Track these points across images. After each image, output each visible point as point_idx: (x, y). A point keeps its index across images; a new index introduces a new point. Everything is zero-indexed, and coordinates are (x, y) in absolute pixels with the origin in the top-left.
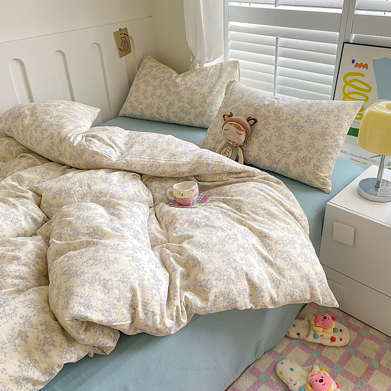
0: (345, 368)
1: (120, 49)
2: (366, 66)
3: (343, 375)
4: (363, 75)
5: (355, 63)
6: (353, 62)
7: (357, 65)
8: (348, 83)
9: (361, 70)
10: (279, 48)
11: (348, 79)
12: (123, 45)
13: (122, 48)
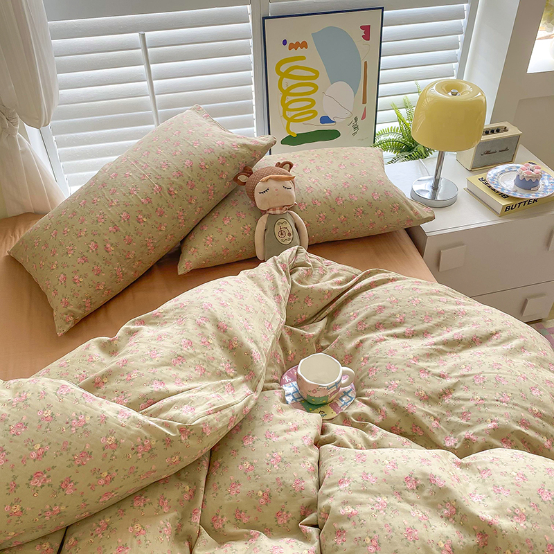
2: (304, 45)
4: (303, 58)
5: (288, 44)
6: (285, 42)
7: (292, 46)
8: (284, 75)
9: (300, 52)
10: (150, 50)
11: (283, 69)
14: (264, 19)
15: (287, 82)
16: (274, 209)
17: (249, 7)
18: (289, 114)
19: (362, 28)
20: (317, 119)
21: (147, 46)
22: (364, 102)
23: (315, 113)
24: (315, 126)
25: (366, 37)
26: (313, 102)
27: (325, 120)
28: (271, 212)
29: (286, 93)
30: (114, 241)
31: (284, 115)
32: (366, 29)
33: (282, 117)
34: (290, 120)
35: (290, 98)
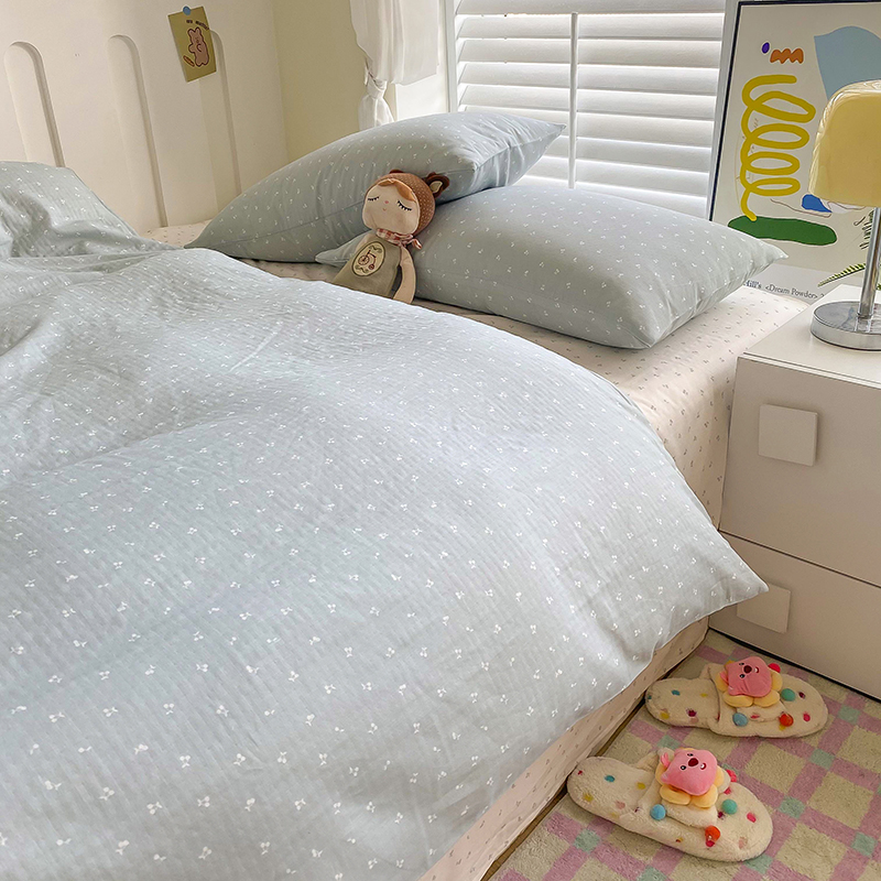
0: (812, 804)
1: (187, 59)
2: (798, 56)
3: (808, 823)
4: (792, 80)
5: (770, 51)
6: (766, 48)
7: (777, 56)
8: (753, 105)
9: (788, 67)
10: (579, 41)
11: (755, 94)
12: (194, 48)
13: (192, 58)
14: (740, 4)
15: (758, 119)
16: (381, 231)
18: (752, 178)
20: (798, 199)
21: (577, 34)
23: (796, 186)
24: (790, 209)
27: (812, 202)
29: (752, 138)
31: (744, 182)
33: (739, 181)
34: (751, 188)
35: (757, 149)
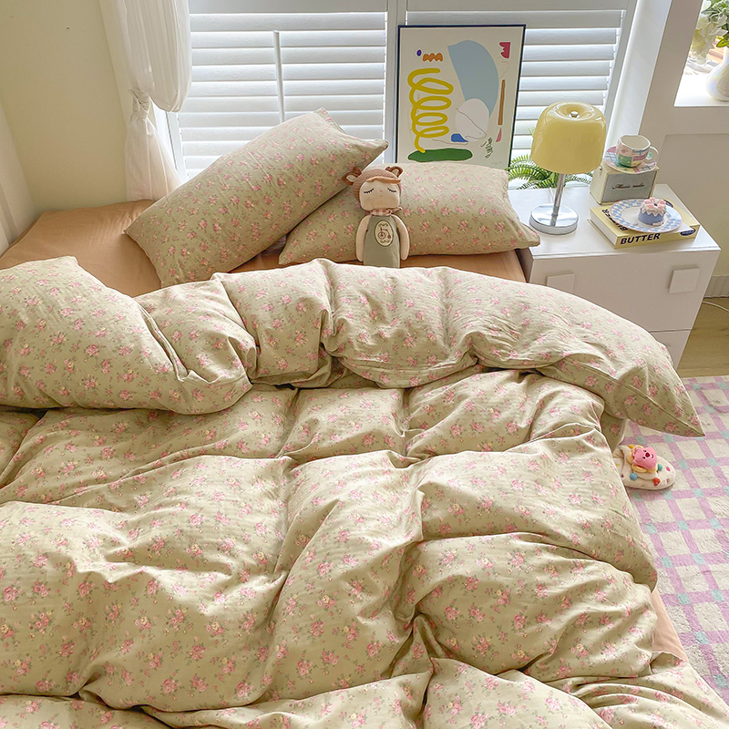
2: (439, 57)
4: (438, 71)
5: (422, 55)
6: (419, 53)
8: (418, 86)
9: (434, 64)
10: (282, 49)
11: (416, 80)
14: (400, 27)
15: (419, 95)
16: (377, 211)
17: (386, 13)
18: (420, 128)
19: (501, 44)
20: (449, 136)
21: (280, 45)
22: (500, 122)
23: (447, 130)
24: (445, 143)
25: (506, 54)
26: (445, 118)
27: (457, 138)
28: (374, 213)
29: (417, 105)
30: (222, 222)
31: (415, 131)
32: (506, 46)
33: (412, 132)
34: (420, 134)
35: (422, 111)
